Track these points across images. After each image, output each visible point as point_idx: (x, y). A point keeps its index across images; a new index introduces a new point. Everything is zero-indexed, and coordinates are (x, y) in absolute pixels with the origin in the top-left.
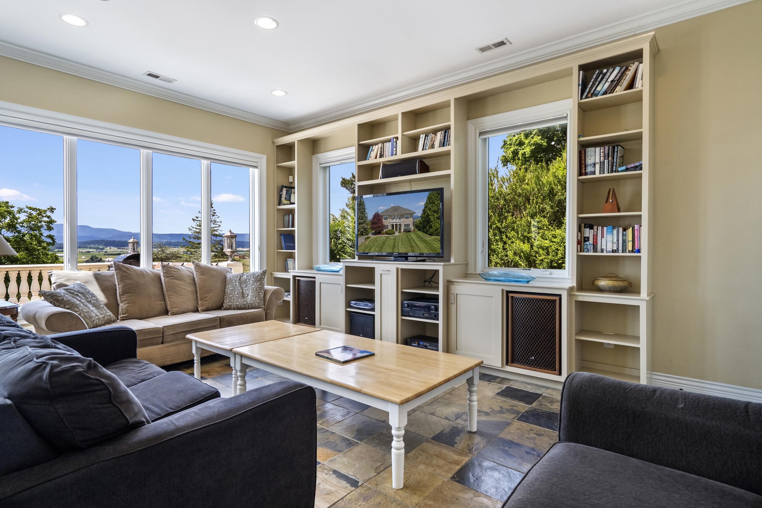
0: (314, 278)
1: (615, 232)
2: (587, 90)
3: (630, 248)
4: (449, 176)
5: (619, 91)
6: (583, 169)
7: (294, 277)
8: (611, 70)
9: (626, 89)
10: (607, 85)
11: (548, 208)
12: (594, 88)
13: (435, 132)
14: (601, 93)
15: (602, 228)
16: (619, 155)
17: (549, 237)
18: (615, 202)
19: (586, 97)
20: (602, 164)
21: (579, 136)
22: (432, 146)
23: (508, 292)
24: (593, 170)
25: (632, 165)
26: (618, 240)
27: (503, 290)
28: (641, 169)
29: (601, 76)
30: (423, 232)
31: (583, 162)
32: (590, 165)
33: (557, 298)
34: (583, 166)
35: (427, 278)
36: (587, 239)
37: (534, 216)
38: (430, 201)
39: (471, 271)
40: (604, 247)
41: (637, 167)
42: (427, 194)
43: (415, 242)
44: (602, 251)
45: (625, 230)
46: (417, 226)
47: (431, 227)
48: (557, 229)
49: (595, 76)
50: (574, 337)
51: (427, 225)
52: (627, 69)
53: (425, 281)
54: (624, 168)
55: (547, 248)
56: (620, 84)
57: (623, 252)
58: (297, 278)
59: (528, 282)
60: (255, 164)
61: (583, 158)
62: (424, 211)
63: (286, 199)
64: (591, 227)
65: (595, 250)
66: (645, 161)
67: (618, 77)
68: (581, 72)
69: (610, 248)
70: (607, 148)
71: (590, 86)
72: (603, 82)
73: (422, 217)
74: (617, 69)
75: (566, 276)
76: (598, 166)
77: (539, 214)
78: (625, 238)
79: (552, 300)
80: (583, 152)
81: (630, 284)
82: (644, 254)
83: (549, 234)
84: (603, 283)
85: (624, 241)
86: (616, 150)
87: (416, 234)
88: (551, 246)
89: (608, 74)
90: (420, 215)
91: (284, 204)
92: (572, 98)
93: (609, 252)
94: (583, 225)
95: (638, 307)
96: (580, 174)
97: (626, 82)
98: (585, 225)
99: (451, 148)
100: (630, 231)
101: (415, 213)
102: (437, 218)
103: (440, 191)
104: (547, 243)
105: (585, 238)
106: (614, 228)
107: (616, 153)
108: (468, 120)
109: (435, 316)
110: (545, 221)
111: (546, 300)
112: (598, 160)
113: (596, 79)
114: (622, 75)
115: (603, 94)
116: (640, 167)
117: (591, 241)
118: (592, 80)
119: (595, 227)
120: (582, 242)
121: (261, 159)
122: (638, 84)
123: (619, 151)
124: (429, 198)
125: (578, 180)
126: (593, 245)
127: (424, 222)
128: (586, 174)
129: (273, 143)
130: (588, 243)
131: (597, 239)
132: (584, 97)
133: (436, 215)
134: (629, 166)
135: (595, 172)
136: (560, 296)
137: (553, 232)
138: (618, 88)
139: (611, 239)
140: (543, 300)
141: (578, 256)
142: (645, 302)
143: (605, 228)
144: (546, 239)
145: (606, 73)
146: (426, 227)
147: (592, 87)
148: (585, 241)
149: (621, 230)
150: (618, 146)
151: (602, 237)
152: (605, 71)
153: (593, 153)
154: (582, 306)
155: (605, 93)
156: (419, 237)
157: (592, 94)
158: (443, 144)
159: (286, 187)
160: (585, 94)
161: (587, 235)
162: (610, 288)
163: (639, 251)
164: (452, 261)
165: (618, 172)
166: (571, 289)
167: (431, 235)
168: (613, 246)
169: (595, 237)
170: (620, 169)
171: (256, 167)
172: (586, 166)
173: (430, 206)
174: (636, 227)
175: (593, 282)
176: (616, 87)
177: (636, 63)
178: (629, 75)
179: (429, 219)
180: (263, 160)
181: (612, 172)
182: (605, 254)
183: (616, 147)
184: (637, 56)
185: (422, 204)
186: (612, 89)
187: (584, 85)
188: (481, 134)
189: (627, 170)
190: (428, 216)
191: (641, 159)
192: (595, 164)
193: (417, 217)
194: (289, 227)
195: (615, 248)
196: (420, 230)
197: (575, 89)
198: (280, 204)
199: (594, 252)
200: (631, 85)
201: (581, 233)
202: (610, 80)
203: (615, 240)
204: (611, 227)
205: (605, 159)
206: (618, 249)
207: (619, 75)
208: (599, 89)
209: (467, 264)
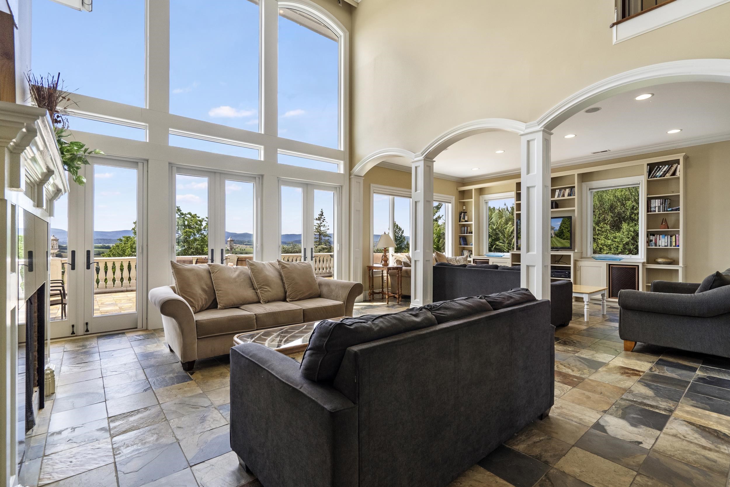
0: (489, 260)
1: (666, 237)
2: (652, 174)
3: (674, 245)
4: (574, 210)
5: (668, 176)
6: (649, 209)
7: (474, 260)
8: (664, 166)
9: (671, 176)
10: (662, 173)
11: (609, 218)
12: (655, 174)
13: (565, 188)
14: (659, 176)
15: (660, 235)
16: (668, 203)
17: (611, 238)
18: (666, 224)
19: (651, 178)
20: (659, 207)
21: (647, 195)
22: (563, 196)
23: (609, 265)
24: (654, 209)
25: (675, 208)
26: (668, 241)
27: (607, 264)
28: (679, 211)
29: (659, 169)
30: (560, 238)
31: (649, 206)
32: (653, 207)
33: (637, 267)
34: (649, 208)
35: (556, 260)
36: (652, 241)
37: (599, 223)
38: (563, 223)
39: (584, 255)
40: (660, 244)
41: (677, 209)
42: (562, 219)
43: (555, 242)
44: (659, 246)
45: (671, 236)
46: (556, 235)
47: (564, 235)
48: (617, 232)
49: (655, 169)
50: (645, 284)
51: (562, 234)
52: (672, 166)
53: (556, 261)
54: (671, 209)
55: (609, 245)
56: (669, 172)
57: (670, 246)
58: (475, 260)
59: (620, 260)
60: (450, 201)
61: (649, 204)
62: (560, 227)
63: (463, 219)
64: (654, 235)
65: (656, 245)
66: (681, 206)
67: (667, 170)
68: (648, 166)
69: (663, 245)
70: (662, 200)
71: (653, 172)
72: (660, 171)
73: (559, 230)
74: (667, 166)
75: (640, 257)
76: (657, 208)
77: (602, 222)
78: (671, 240)
79: (634, 268)
80: (649, 201)
81: (674, 261)
82: (681, 248)
83: (611, 236)
84: (660, 260)
85: (671, 242)
86: (666, 201)
87: (556, 239)
88: (612, 245)
89: (662, 168)
90: (558, 229)
91: (462, 222)
92: (643, 175)
93: (663, 246)
94: (649, 234)
95: (678, 270)
96: (648, 211)
97: (671, 172)
98: (650, 234)
99: (576, 197)
100: (674, 237)
101: (555, 228)
102: (567, 231)
103: (570, 218)
104: (609, 242)
105: (650, 240)
106: (665, 235)
107: (666, 203)
108: (582, 182)
109: (568, 276)
110: (608, 227)
111: (630, 268)
112: (657, 205)
113: (656, 170)
114: (670, 169)
115: (660, 177)
116: (678, 209)
117: (654, 241)
118: (654, 170)
119: (656, 235)
120: (649, 242)
121: (452, 198)
122: (678, 173)
123: (668, 202)
124: (563, 221)
125: (647, 214)
126: (655, 243)
127: (560, 233)
128: (651, 211)
129: (457, 189)
130: (652, 242)
131: (657, 241)
132: (650, 177)
133: (567, 230)
134: (673, 209)
135: (655, 210)
136: (638, 266)
137: (614, 235)
138: (667, 174)
139: (664, 241)
140: (629, 268)
141: (647, 248)
142: (681, 268)
143: (661, 236)
144: (609, 240)
145: (661, 168)
146: (561, 235)
147: (654, 173)
148: (650, 242)
149: (669, 237)
150: (667, 199)
151: (660, 240)
152: (661, 166)
153: (655, 202)
154: (649, 270)
155: (661, 176)
156: (557, 240)
157: (654, 176)
158: (569, 195)
159: (463, 212)
160: (651, 176)
161: (651, 239)
162: (664, 262)
163: (678, 246)
164: (576, 251)
165: (668, 211)
166: (643, 263)
167: (564, 239)
168: (665, 244)
169: (656, 240)
170: (669, 210)
171: (450, 203)
172: (651, 208)
173: (563, 225)
174: (677, 235)
175: (655, 260)
176: (666, 174)
177: (677, 164)
178: (673, 169)
179: (563, 231)
180: (453, 199)
181: (664, 211)
182: (661, 247)
183: (666, 200)
184: (677, 162)
185: (559, 223)
186: (664, 175)
187: (650, 172)
188: (590, 189)
189: (672, 210)
190: (562, 230)
191: (679, 205)
192: (655, 207)
193: (556, 230)
194: (464, 234)
195: (666, 245)
196: (558, 237)
197: (646, 174)
198: (460, 222)
199: (655, 246)
200: (674, 174)
201: (648, 238)
202: (663, 171)
203: (666, 241)
204: (664, 235)
205: (661, 205)
206: (668, 245)
207: (668, 169)
208: (657, 174)
209: (582, 253)
